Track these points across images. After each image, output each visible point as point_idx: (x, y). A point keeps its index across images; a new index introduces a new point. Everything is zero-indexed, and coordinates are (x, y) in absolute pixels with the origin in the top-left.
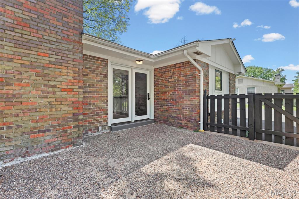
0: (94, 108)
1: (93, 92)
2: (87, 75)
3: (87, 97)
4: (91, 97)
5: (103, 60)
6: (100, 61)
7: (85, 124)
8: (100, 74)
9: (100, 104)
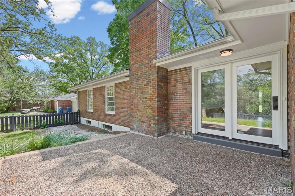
0: (180, 114)
1: (180, 99)
2: (175, 86)
3: (175, 104)
4: (178, 104)
5: (187, 68)
6: (185, 70)
7: (174, 125)
8: (185, 83)
9: (185, 111)
